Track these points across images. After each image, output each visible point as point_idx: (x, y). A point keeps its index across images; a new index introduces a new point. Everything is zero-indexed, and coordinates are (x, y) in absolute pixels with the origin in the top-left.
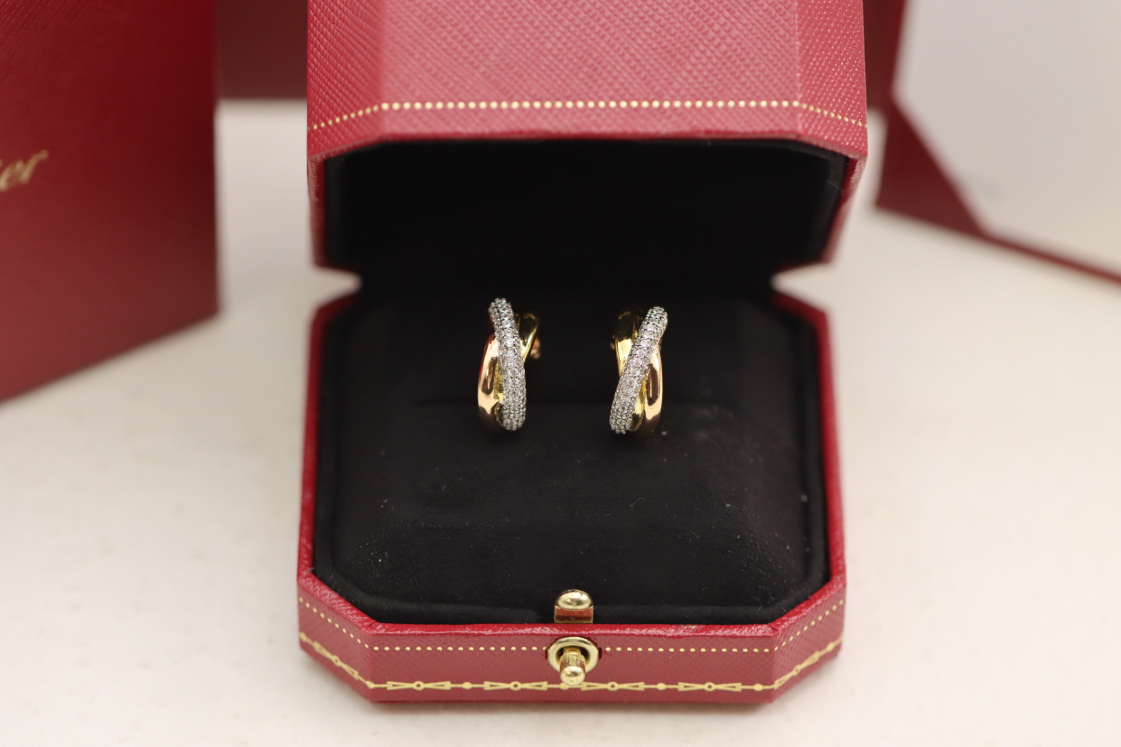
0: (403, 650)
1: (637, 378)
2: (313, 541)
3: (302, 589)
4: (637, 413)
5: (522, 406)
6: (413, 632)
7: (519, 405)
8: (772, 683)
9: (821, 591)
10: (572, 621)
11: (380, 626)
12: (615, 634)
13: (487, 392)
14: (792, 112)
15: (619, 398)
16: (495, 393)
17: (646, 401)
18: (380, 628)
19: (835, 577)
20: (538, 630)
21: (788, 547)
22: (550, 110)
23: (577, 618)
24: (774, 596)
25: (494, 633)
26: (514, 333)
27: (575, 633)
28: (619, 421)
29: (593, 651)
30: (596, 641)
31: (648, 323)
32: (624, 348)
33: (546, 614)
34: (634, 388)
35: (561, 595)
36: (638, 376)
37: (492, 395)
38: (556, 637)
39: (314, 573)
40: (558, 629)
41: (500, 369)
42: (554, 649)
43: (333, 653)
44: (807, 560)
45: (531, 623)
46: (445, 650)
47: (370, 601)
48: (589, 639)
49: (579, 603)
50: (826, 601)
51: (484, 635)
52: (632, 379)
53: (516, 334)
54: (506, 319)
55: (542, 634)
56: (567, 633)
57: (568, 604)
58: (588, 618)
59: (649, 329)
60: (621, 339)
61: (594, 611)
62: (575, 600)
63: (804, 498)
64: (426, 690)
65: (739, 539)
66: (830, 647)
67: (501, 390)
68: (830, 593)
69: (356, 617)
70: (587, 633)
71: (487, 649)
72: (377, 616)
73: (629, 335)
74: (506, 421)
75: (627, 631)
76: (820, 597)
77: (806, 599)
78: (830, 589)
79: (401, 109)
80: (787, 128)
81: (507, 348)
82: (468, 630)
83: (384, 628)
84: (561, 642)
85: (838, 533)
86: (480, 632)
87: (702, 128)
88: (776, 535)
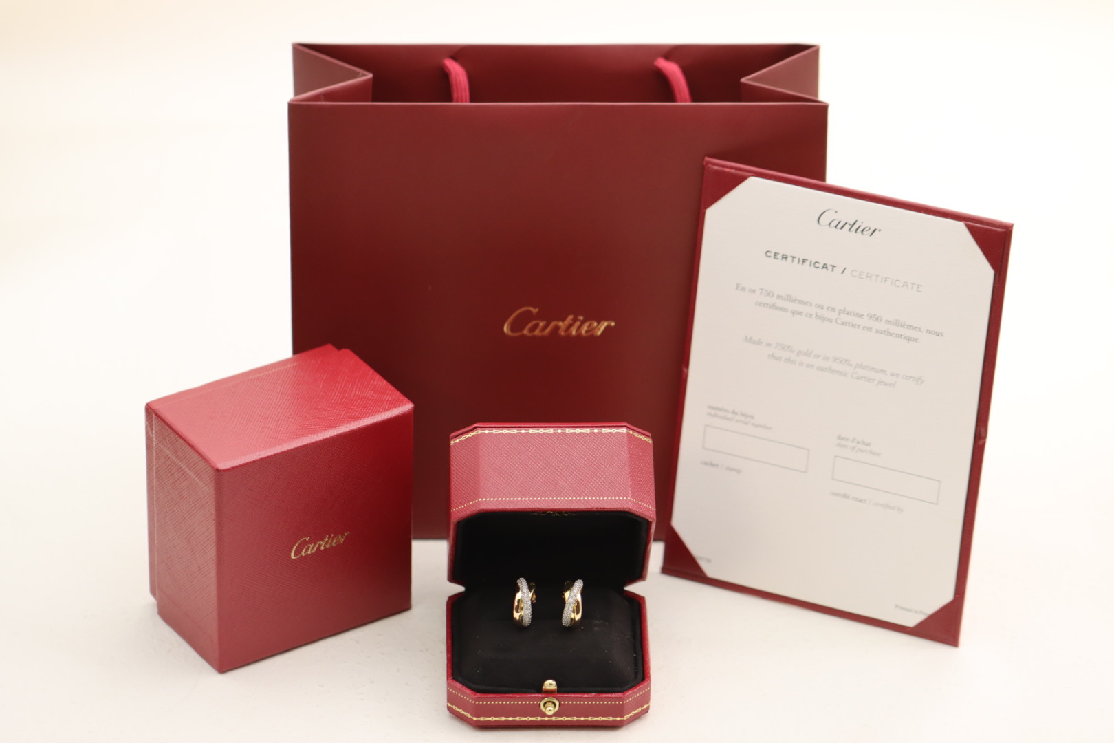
0: (487, 703)
1: (572, 605)
2: (452, 669)
3: (449, 685)
4: (572, 618)
7: (529, 616)
8: (623, 717)
9: (641, 683)
10: (549, 692)
11: (478, 694)
12: (565, 697)
13: (517, 612)
14: (628, 501)
15: (564, 613)
17: (576, 613)
19: (646, 679)
20: (536, 695)
21: (629, 669)
22: (540, 501)
23: (551, 691)
24: (623, 684)
25: (520, 697)
27: (550, 697)
28: (566, 621)
29: (557, 703)
30: (558, 700)
31: (575, 585)
32: (567, 594)
33: (539, 689)
34: (571, 608)
35: (545, 682)
37: (519, 612)
38: (543, 699)
39: (453, 678)
40: (544, 695)
41: (522, 602)
42: (542, 703)
43: (460, 709)
44: (636, 674)
45: (534, 693)
46: (502, 703)
47: (474, 686)
48: (555, 699)
49: (551, 684)
50: (643, 687)
52: (569, 606)
53: (527, 590)
54: (524, 585)
55: (538, 697)
56: (547, 697)
57: (548, 685)
58: (555, 691)
59: (576, 588)
60: (566, 591)
61: (557, 688)
62: (550, 684)
63: (635, 655)
64: (495, 721)
66: (645, 707)
67: (522, 611)
68: (645, 684)
69: (468, 692)
70: (555, 697)
71: (518, 703)
72: (477, 691)
73: (570, 589)
74: (524, 621)
75: (569, 696)
76: (641, 685)
77: (635, 685)
79: (486, 501)
80: (625, 507)
81: (524, 595)
82: (511, 696)
83: (480, 695)
84: (545, 701)
86: (515, 696)
87: (595, 507)
88: (624, 664)
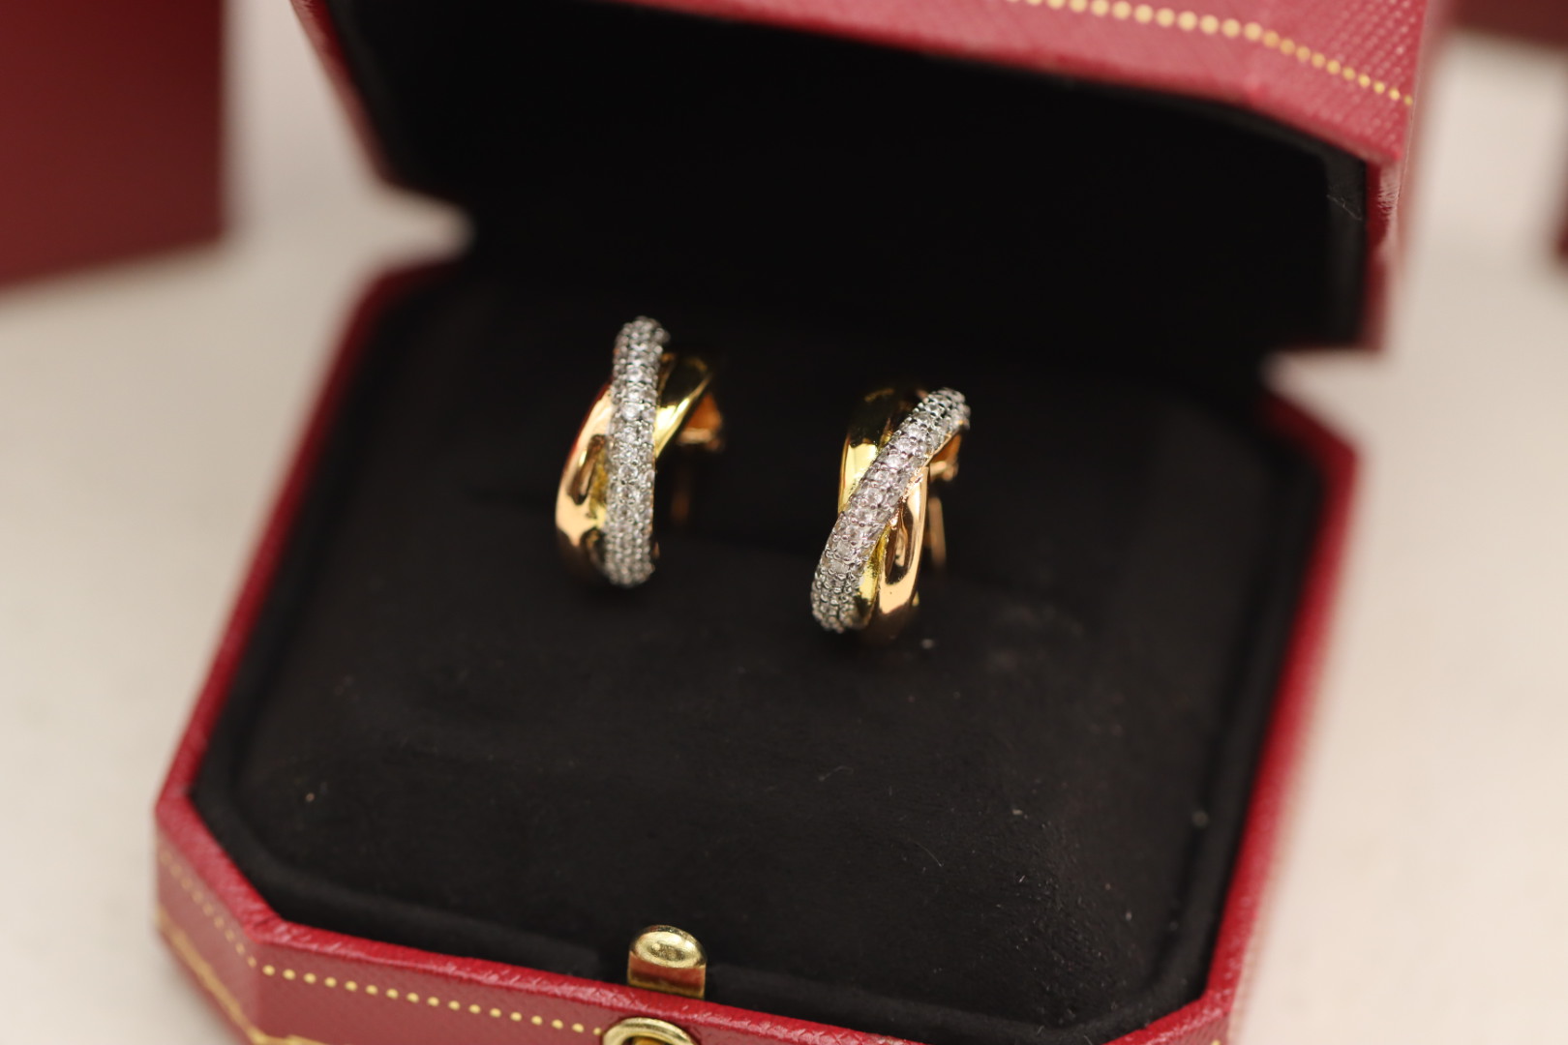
0: (320, 982)
1: (867, 529)
4: (864, 596)
5: (639, 541)
6: (343, 952)
7: (634, 539)
9: (1176, 1016)
10: (662, 986)
11: (283, 927)
12: (738, 1030)
13: (579, 500)
15: (827, 560)
16: (591, 504)
17: (883, 576)
18: (283, 933)
19: (1210, 992)
20: (588, 993)
21: (1129, 916)
23: (673, 983)
24: (1074, 1009)
25: (501, 983)
26: (647, 394)
27: (660, 1013)
28: (829, 606)
30: (698, 1036)
31: (913, 421)
32: (858, 460)
33: (611, 965)
34: (859, 545)
35: (647, 932)
36: (871, 525)
37: (585, 507)
38: (622, 1015)
39: (193, 796)
40: (628, 996)
41: (607, 461)
42: (617, 1035)
44: (1165, 945)
45: (582, 976)
46: (402, 998)
48: (685, 1029)
49: (680, 955)
50: (1180, 1037)
51: (479, 983)
52: (857, 527)
53: (651, 396)
54: (637, 363)
55: (594, 1003)
56: (643, 1008)
57: (654, 952)
58: (695, 986)
59: (912, 434)
60: (856, 444)
61: (708, 974)
62: (669, 948)
63: (1200, 818)
65: (1023, 884)
67: (601, 499)
69: (243, 901)
70: (683, 1017)
71: (485, 1012)
72: (284, 906)
73: (875, 438)
75: (765, 1027)
76: (1168, 1028)
77: (1140, 1026)
78: (1193, 1017)
81: (626, 421)
82: (451, 969)
83: (289, 931)
84: (632, 1025)
85: (1246, 901)
86: (474, 976)
88: (1108, 887)
